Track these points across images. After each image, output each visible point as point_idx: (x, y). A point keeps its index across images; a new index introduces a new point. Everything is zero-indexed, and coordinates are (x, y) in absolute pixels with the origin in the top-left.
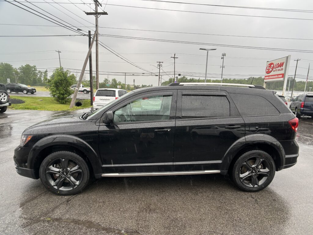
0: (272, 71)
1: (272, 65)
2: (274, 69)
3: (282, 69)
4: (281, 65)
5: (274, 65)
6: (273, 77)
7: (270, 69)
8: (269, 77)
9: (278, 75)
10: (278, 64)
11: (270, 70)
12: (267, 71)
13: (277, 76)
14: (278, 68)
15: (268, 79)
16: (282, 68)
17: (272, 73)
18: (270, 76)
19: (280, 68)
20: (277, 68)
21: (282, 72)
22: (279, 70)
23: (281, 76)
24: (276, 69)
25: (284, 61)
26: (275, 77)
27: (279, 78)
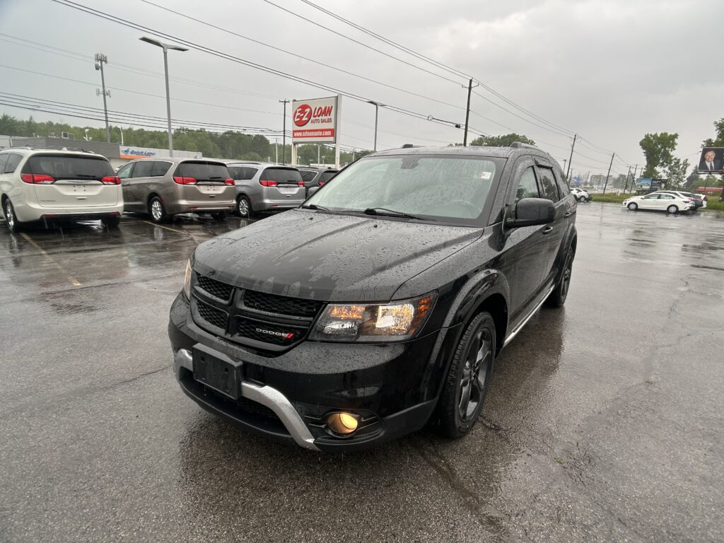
0: (307, 122)
1: (308, 110)
2: (312, 118)
3: (329, 121)
4: (327, 111)
5: (311, 111)
6: (312, 134)
7: (303, 116)
8: (304, 134)
9: (322, 130)
10: (320, 108)
11: (304, 119)
12: (296, 120)
13: (320, 133)
14: (320, 118)
15: (299, 137)
16: (328, 117)
17: (309, 126)
18: (305, 131)
19: (324, 117)
20: (319, 116)
21: (331, 126)
22: (323, 121)
23: (329, 133)
24: (317, 118)
25: (331, 104)
26: (316, 134)
27: (325, 136)
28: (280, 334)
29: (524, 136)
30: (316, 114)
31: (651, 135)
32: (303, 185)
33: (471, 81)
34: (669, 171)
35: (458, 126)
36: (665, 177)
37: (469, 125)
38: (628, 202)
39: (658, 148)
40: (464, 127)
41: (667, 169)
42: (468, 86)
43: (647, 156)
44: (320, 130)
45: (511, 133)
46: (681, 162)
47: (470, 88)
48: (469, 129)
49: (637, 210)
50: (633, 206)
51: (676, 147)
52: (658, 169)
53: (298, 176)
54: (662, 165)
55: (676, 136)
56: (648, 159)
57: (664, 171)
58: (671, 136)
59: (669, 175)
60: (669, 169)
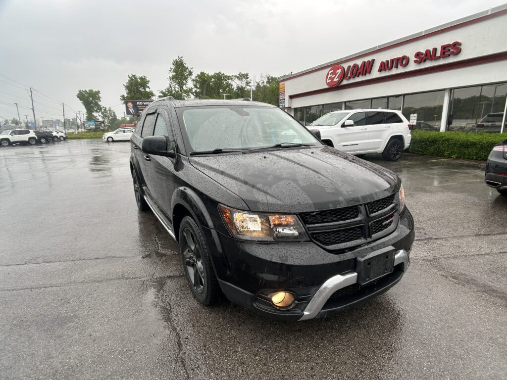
31: (83, 91)
34: (102, 116)
36: (101, 119)
38: (106, 138)
39: (90, 100)
41: (100, 114)
43: (85, 105)
46: (107, 109)
49: (113, 141)
50: (110, 140)
51: (101, 99)
52: (95, 114)
54: (96, 111)
55: (99, 92)
56: (86, 107)
57: (99, 115)
58: (95, 92)
59: (103, 118)
60: (102, 114)
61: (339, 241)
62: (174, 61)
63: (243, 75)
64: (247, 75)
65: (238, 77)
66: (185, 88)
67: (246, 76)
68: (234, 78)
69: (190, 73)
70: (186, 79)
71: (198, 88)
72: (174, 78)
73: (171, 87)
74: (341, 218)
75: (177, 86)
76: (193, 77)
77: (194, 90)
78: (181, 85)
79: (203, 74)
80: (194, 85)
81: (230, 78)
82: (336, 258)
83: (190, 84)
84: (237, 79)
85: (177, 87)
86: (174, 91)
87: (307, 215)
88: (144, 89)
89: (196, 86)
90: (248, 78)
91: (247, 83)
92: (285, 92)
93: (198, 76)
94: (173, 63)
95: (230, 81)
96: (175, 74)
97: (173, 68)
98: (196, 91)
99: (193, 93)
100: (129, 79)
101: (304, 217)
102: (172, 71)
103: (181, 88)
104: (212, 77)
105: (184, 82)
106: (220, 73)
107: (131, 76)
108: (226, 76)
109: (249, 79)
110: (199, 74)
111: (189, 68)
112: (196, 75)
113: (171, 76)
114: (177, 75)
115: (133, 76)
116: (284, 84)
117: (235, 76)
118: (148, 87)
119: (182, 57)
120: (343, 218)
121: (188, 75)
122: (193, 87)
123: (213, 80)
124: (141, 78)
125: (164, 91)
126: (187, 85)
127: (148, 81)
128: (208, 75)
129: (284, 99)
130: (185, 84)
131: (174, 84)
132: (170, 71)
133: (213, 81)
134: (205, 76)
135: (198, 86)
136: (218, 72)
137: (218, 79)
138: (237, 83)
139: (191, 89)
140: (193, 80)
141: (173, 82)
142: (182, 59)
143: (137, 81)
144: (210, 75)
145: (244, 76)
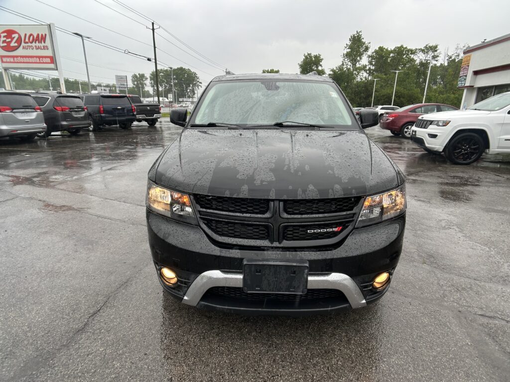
0: (17, 47)
1: (16, 36)
2: (23, 44)
3: (45, 48)
4: (41, 39)
5: (20, 37)
6: (26, 60)
7: (10, 42)
8: (16, 60)
9: (39, 57)
10: (31, 35)
11: (13, 44)
12: (2, 44)
13: (37, 60)
14: (34, 44)
15: (10, 62)
16: (43, 44)
17: (20, 52)
18: (17, 57)
19: (37, 44)
20: (32, 43)
21: (49, 53)
22: (38, 48)
23: (48, 60)
24: (29, 44)
25: (44, 31)
26: (31, 60)
27: (43, 63)
28: (331, 230)
29: (189, 69)
30: (27, 40)
32: (40, 109)
33: (153, 24)
35: (149, 60)
37: (157, 59)
40: (154, 61)
42: (151, 28)
44: (36, 57)
45: (179, 67)
47: (153, 30)
48: (157, 62)
53: (31, 101)
61: (233, 235)
62: (351, 37)
63: (430, 47)
64: (436, 47)
65: (422, 51)
66: (358, 65)
67: (434, 49)
68: (418, 51)
69: (367, 49)
70: (361, 55)
71: (373, 66)
72: (348, 55)
73: (343, 64)
74: (239, 209)
75: (349, 63)
76: (370, 53)
77: (368, 68)
78: (354, 61)
79: (381, 49)
80: (369, 62)
81: (413, 52)
82: (216, 251)
83: (364, 61)
84: (421, 52)
85: (349, 65)
86: (345, 69)
87: (203, 198)
88: (317, 67)
89: (370, 63)
90: (436, 51)
91: (434, 57)
92: (468, 66)
93: (375, 52)
94: (350, 39)
95: (412, 56)
96: (350, 50)
97: (349, 44)
98: (370, 68)
99: (366, 71)
100: (304, 57)
101: (199, 199)
102: (347, 48)
103: (354, 65)
104: (391, 52)
105: (358, 58)
106: (402, 46)
107: (306, 54)
108: (408, 51)
109: (438, 51)
110: (377, 49)
111: (366, 43)
112: (373, 51)
113: (345, 53)
114: (351, 51)
115: (308, 54)
116: (470, 56)
117: (419, 50)
118: (321, 65)
119: (361, 32)
120: (243, 210)
121: (363, 51)
122: (367, 64)
123: (391, 55)
124: (316, 57)
125: (335, 69)
126: (360, 62)
127: (322, 59)
128: (387, 50)
129: (466, 76)
130: (359, 61)
131: (346, 62)
132: (346, 47)
133: (392, 57)
134: (383, 51)
135: (374, 63)
136: (399, 46)
137: (398, 54)
138: (421, 57)
139: (365, 66)
140: (369, 57)
141: (346, 59)
142: (360, 34)
143: (312, 59)
144: (389, 49)
145: (431, 49)
